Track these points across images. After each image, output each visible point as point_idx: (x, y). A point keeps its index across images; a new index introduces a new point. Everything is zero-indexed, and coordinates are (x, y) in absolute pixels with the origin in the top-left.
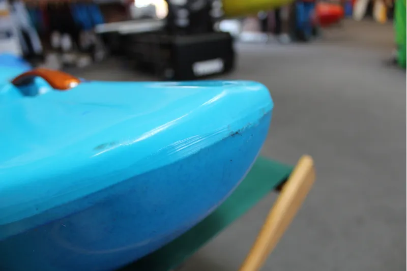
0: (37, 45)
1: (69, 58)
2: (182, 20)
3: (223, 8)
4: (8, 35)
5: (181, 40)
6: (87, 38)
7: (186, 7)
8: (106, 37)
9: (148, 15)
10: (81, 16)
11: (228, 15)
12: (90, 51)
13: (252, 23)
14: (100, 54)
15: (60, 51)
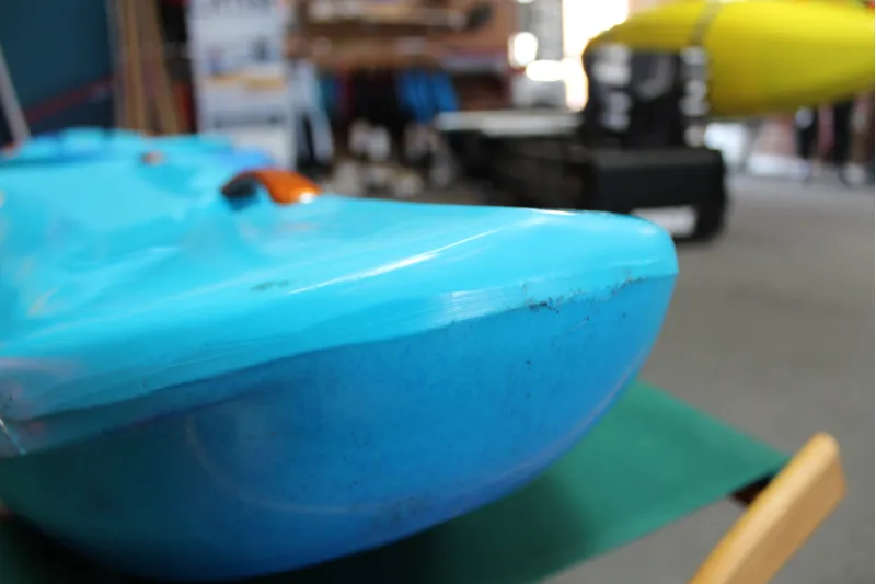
0: (324, 144)
1: (380, 174)
2: (617, 116)
3: (708, 98)
4: (274, 120)
5: (609, 159)
6: (421, 139)
7: (628, 90)
8: (459, 141)
9: (548, 102)
10: (415, 95)
11: (719, 112)
12: (423, 165)
13: (775, 133)
14: (442, 173)
15: (363, 159)
